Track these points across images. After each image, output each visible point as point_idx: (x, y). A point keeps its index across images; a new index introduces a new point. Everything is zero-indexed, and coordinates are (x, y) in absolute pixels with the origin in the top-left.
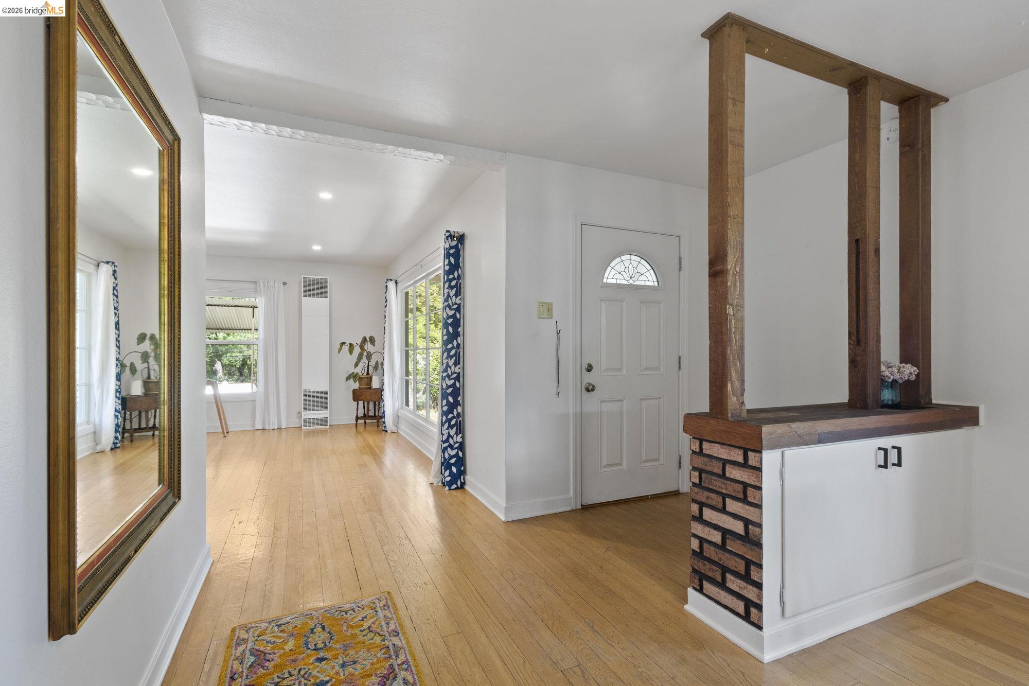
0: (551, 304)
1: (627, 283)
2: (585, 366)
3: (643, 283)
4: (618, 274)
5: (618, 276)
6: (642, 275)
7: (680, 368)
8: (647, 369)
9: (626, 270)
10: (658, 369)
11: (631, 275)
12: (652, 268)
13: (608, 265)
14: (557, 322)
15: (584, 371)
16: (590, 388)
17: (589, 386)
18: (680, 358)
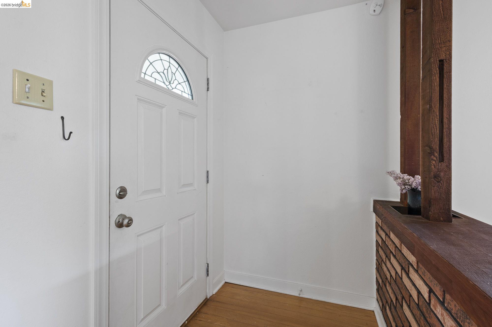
0: (51, 83)
1: (165, 87)
2: (115, 191)
3: (180, 93)
4: (157, 74)
5: (156, 75)
6: (179, 84)
7: (208, 182)
8: (185, 185)
9: (165, 72)
10: (191, 185)
11: (170, 80)
12: (188, 80)
13: (146, 58)
14: (62, 118)
15: (114, 198)
16: (126, 221)
17: (123, 220)
18: (208, 172)
